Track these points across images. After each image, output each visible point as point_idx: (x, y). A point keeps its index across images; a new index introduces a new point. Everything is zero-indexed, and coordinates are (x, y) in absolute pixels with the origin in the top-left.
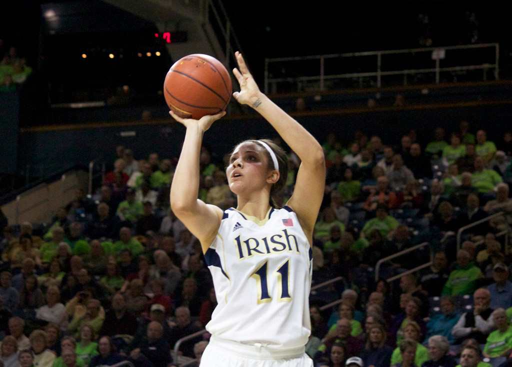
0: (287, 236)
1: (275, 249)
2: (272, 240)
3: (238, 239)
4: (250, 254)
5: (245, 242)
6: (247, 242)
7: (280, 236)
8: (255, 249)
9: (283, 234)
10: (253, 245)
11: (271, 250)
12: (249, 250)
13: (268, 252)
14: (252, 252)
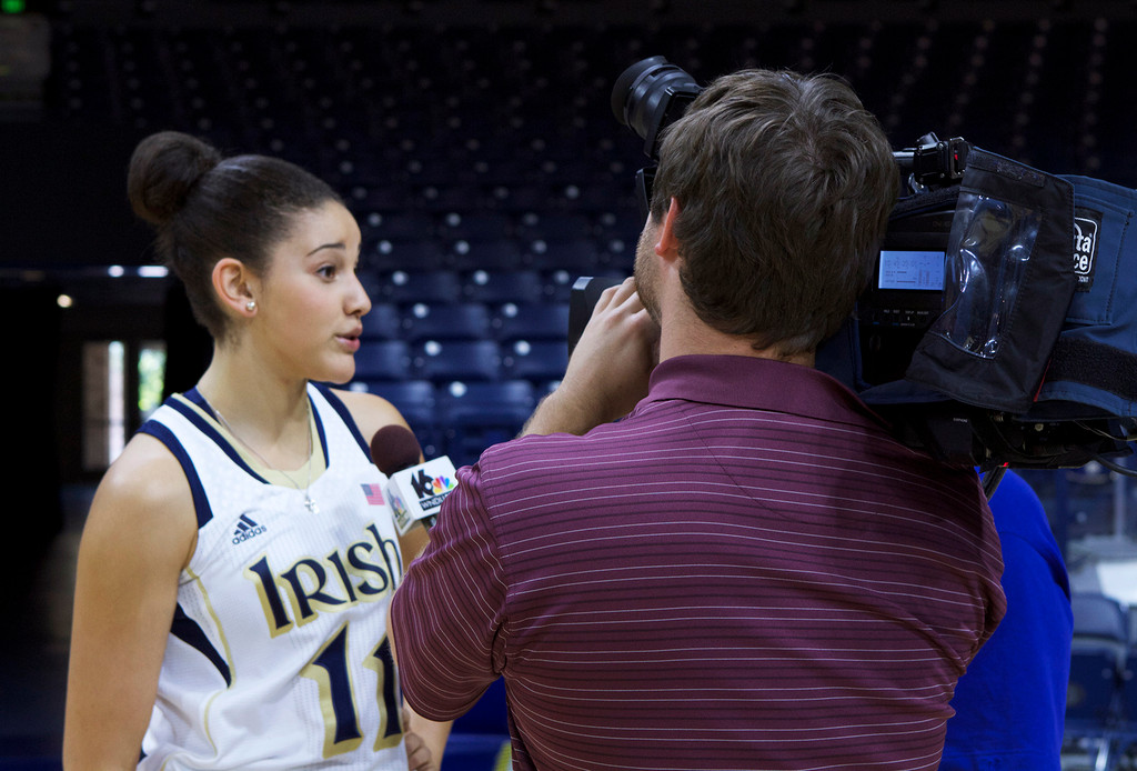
4: (306, 612)
5: (285, 576)
6: (291, 576)
8: (319, 596)
12: (302, 599)
13: (353, 598)
14: (312, 603)
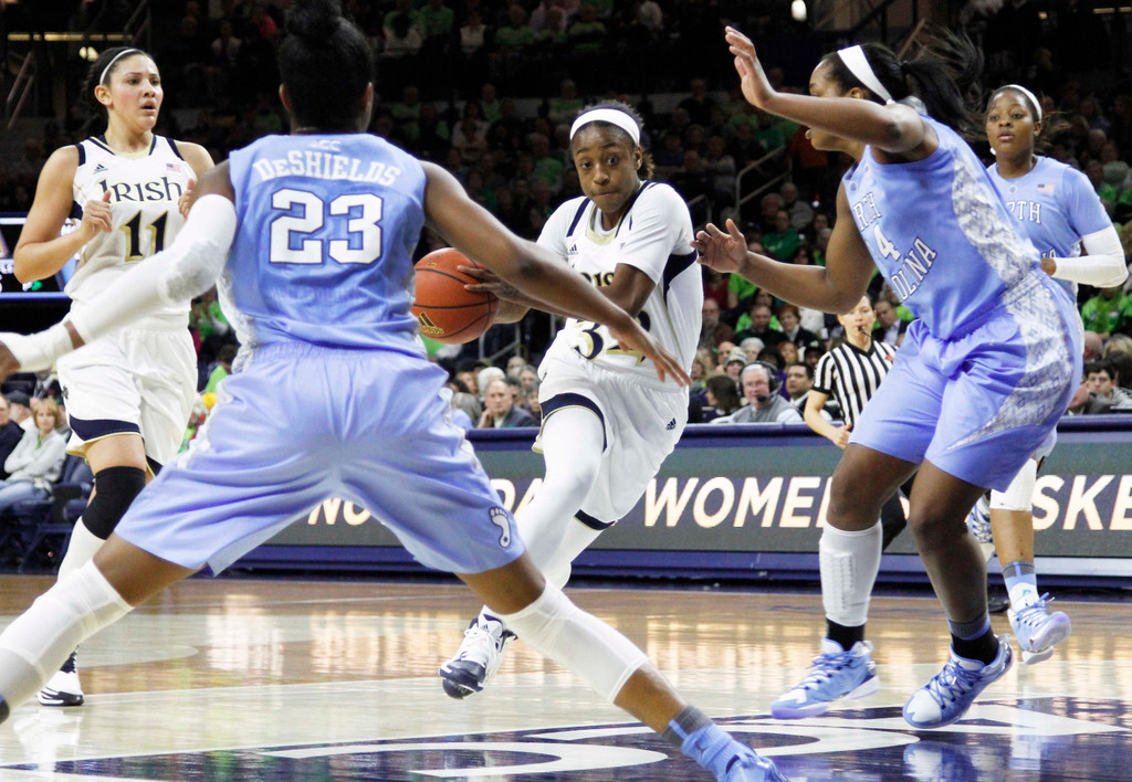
0: (167, 185)
1: (150, 198)
2: (147, 187)
3: (104, 184)
7: (157, 184)
9: (162, 182)
10: (122, 190)
11: (145, 198)
